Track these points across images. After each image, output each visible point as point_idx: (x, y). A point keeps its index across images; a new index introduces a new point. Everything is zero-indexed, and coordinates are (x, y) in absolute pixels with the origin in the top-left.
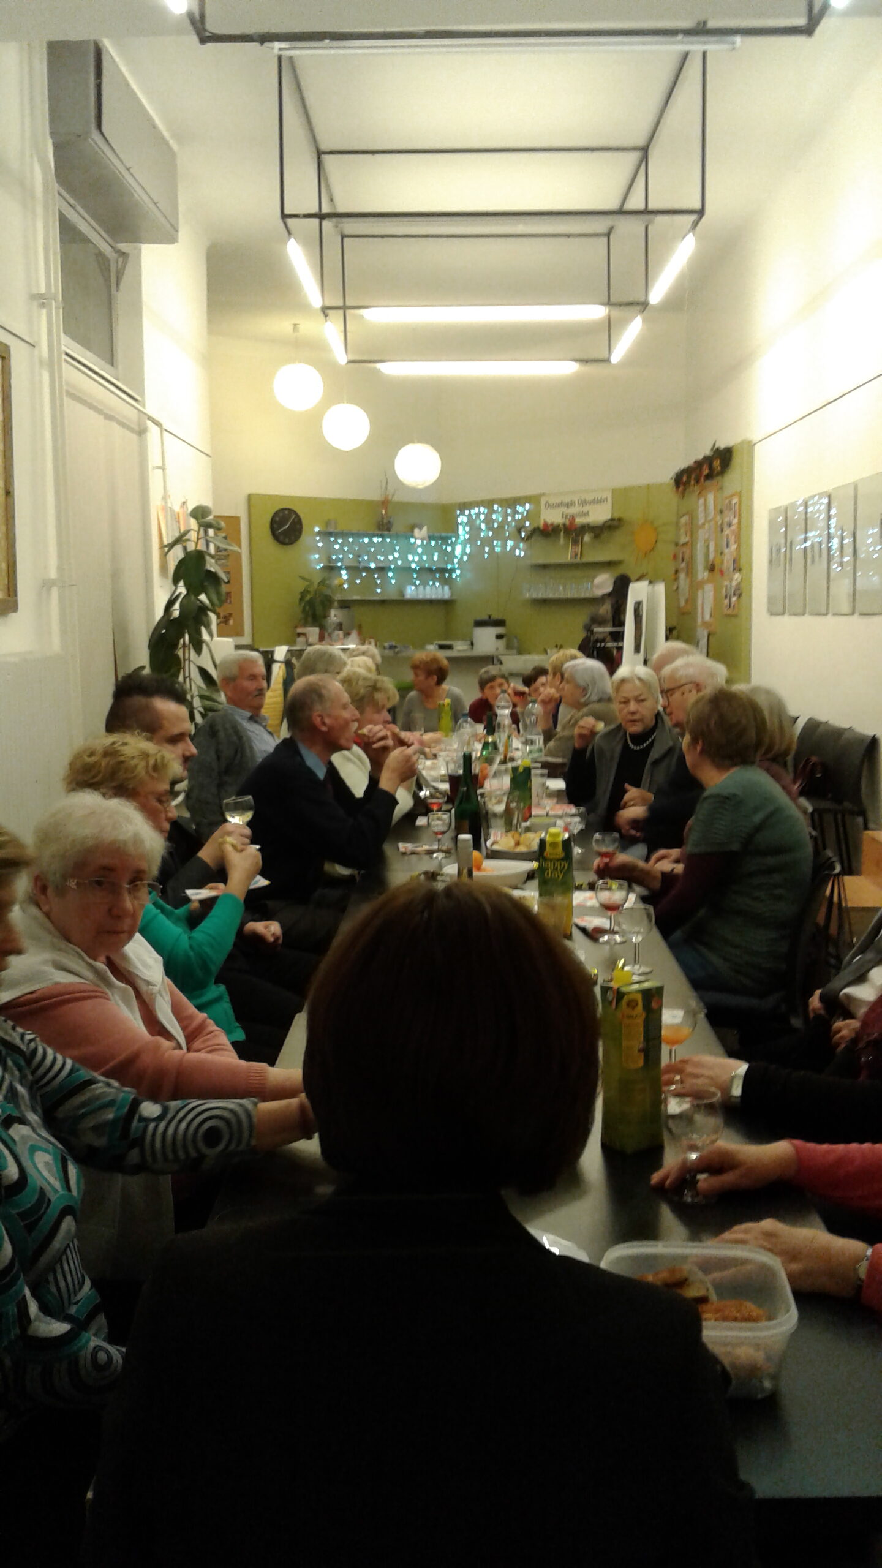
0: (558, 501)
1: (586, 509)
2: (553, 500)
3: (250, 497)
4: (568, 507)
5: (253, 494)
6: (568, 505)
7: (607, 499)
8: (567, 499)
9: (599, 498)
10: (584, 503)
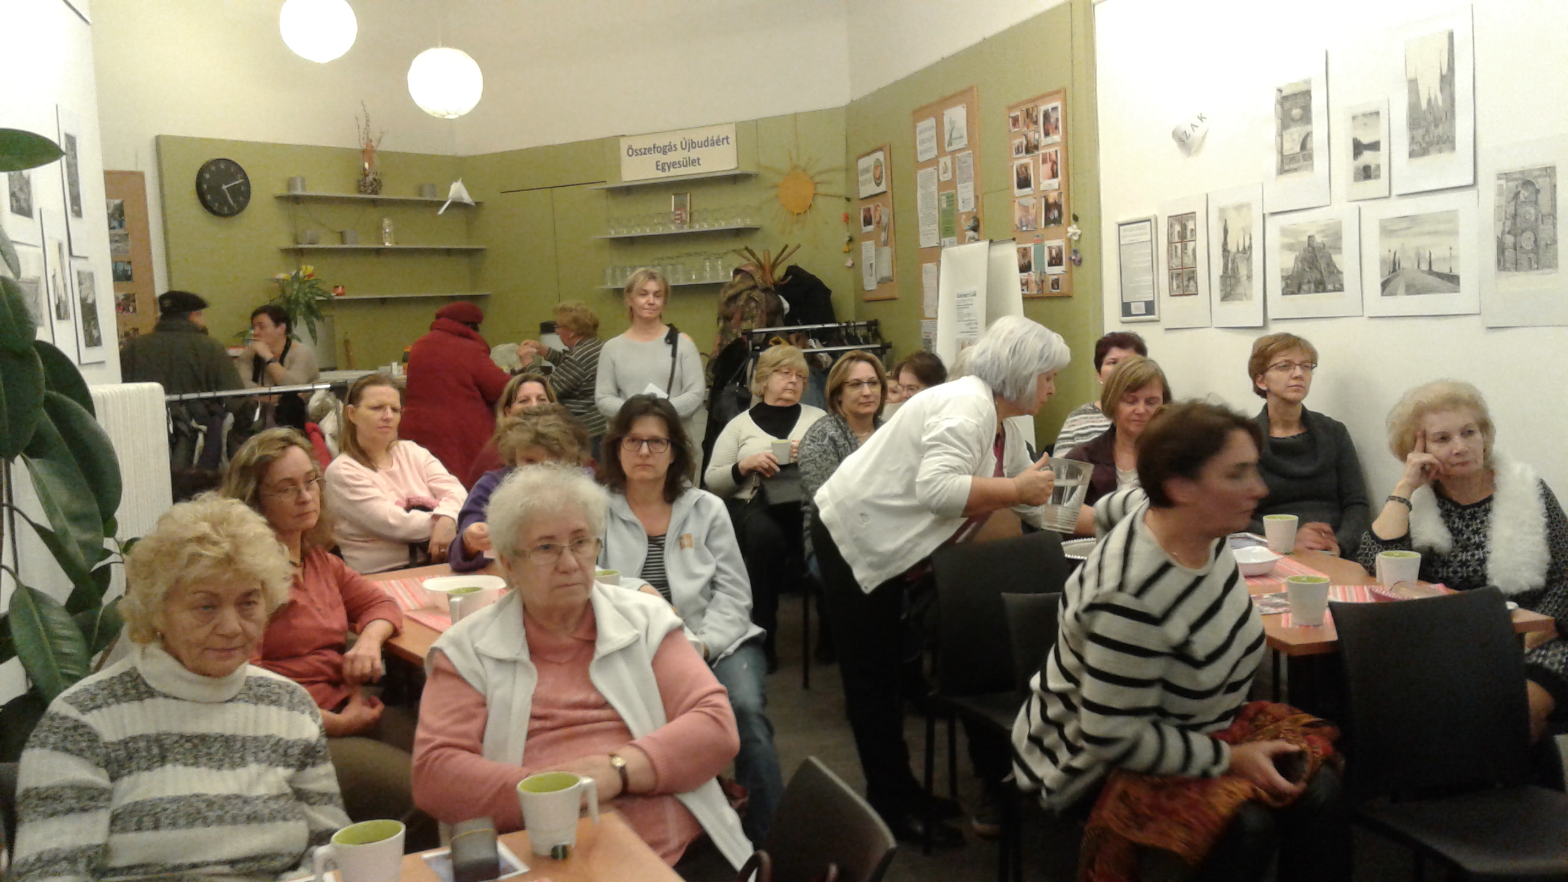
0: (648, 143)
1: (694, 154)
2: (638, 144)
3: (158, 141)
4: (665, 153)
5: (165, 137)
6: (664, 150)
7: (727, 138)
8: (662, 142)
9: (715, 139)
10: (692, 145)
